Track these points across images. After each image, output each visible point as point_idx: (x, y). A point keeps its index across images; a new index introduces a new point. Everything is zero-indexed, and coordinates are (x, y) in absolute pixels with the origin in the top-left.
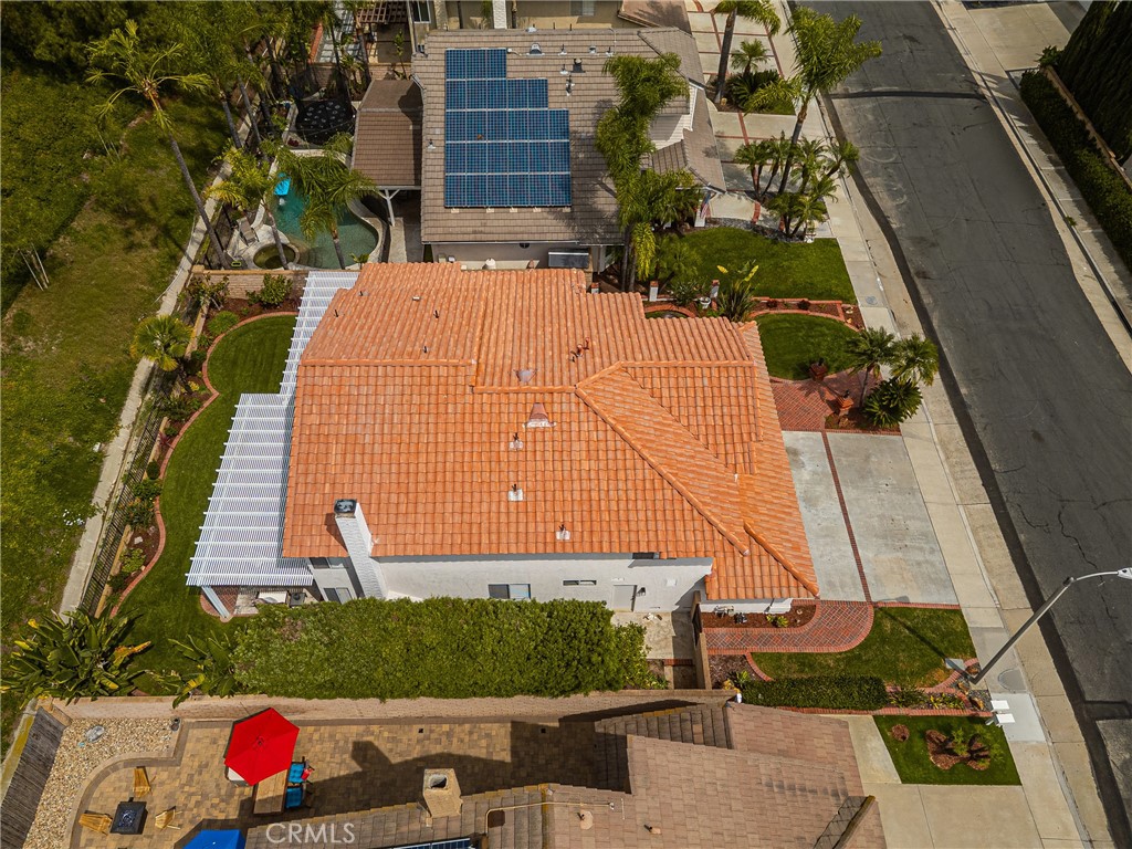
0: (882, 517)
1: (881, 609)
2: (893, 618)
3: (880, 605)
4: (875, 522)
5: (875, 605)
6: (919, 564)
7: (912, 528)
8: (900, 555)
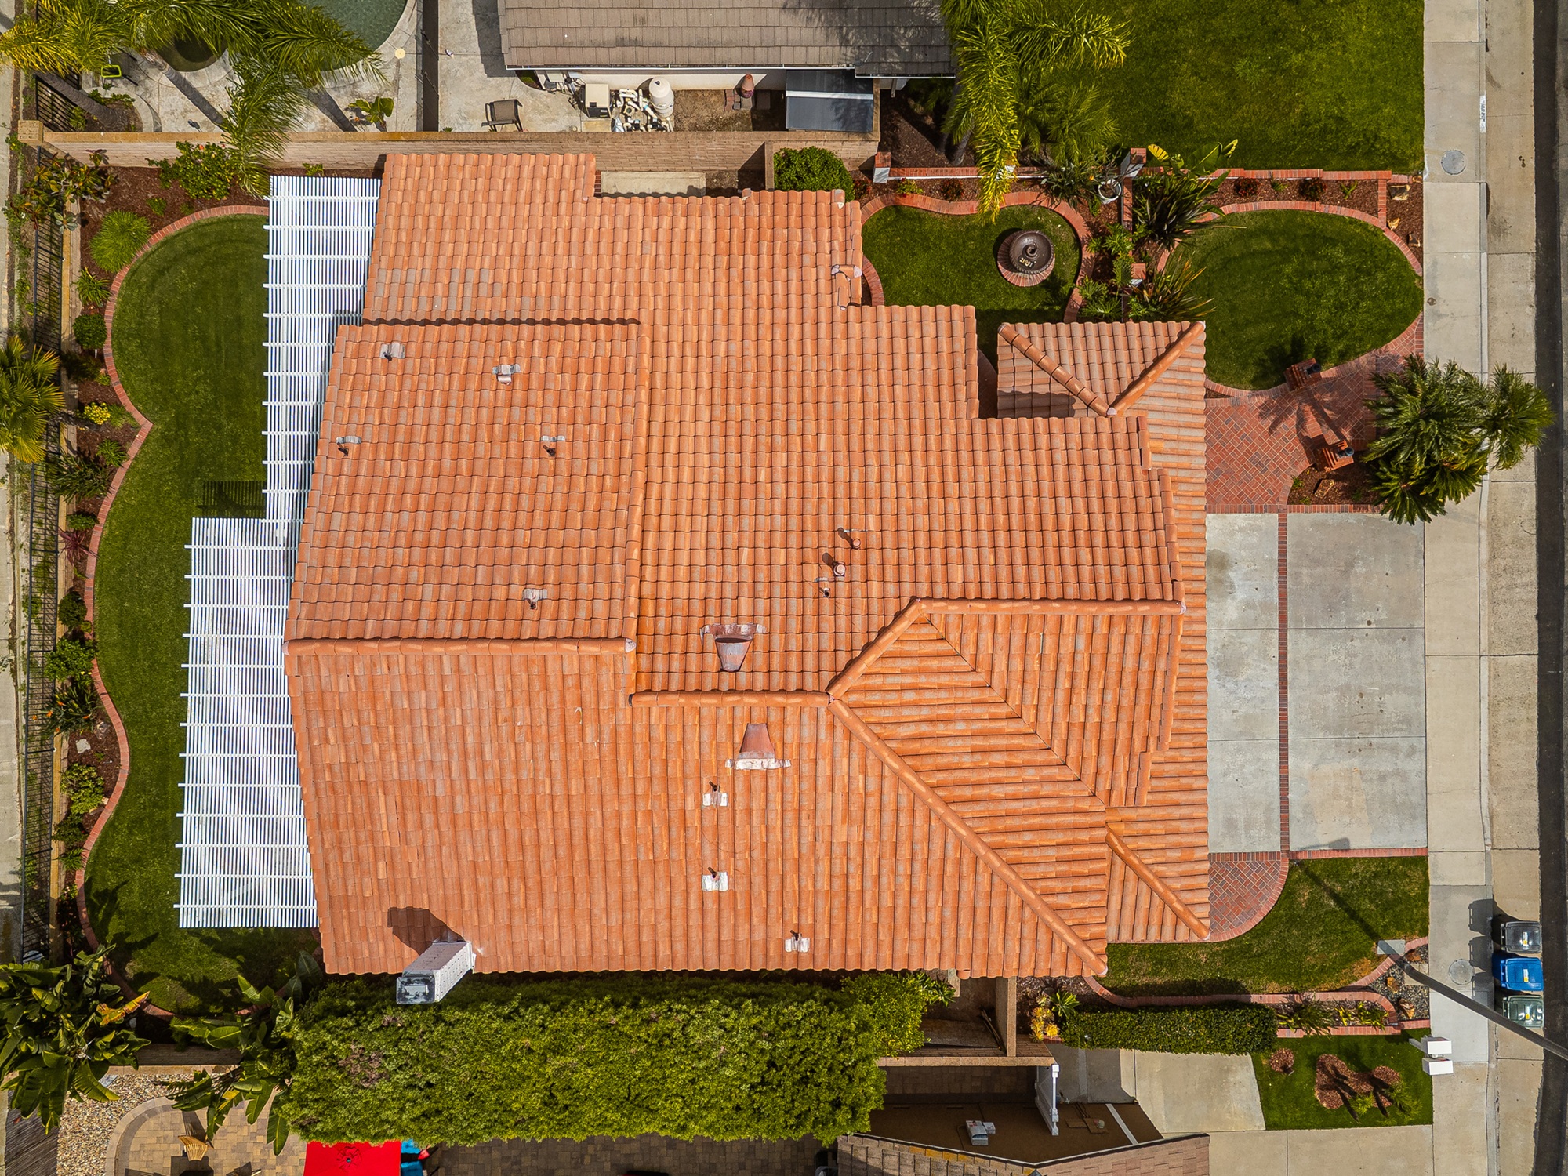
0: (1343, 690)
1: (1301, 863)
2: (1316, 880)
3: (1302, 857)
4: (1330, 700)
5: (1292, 856)
6: (1382, 777)
7: (1389, 709)
8: (1356, 762)
